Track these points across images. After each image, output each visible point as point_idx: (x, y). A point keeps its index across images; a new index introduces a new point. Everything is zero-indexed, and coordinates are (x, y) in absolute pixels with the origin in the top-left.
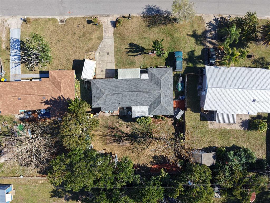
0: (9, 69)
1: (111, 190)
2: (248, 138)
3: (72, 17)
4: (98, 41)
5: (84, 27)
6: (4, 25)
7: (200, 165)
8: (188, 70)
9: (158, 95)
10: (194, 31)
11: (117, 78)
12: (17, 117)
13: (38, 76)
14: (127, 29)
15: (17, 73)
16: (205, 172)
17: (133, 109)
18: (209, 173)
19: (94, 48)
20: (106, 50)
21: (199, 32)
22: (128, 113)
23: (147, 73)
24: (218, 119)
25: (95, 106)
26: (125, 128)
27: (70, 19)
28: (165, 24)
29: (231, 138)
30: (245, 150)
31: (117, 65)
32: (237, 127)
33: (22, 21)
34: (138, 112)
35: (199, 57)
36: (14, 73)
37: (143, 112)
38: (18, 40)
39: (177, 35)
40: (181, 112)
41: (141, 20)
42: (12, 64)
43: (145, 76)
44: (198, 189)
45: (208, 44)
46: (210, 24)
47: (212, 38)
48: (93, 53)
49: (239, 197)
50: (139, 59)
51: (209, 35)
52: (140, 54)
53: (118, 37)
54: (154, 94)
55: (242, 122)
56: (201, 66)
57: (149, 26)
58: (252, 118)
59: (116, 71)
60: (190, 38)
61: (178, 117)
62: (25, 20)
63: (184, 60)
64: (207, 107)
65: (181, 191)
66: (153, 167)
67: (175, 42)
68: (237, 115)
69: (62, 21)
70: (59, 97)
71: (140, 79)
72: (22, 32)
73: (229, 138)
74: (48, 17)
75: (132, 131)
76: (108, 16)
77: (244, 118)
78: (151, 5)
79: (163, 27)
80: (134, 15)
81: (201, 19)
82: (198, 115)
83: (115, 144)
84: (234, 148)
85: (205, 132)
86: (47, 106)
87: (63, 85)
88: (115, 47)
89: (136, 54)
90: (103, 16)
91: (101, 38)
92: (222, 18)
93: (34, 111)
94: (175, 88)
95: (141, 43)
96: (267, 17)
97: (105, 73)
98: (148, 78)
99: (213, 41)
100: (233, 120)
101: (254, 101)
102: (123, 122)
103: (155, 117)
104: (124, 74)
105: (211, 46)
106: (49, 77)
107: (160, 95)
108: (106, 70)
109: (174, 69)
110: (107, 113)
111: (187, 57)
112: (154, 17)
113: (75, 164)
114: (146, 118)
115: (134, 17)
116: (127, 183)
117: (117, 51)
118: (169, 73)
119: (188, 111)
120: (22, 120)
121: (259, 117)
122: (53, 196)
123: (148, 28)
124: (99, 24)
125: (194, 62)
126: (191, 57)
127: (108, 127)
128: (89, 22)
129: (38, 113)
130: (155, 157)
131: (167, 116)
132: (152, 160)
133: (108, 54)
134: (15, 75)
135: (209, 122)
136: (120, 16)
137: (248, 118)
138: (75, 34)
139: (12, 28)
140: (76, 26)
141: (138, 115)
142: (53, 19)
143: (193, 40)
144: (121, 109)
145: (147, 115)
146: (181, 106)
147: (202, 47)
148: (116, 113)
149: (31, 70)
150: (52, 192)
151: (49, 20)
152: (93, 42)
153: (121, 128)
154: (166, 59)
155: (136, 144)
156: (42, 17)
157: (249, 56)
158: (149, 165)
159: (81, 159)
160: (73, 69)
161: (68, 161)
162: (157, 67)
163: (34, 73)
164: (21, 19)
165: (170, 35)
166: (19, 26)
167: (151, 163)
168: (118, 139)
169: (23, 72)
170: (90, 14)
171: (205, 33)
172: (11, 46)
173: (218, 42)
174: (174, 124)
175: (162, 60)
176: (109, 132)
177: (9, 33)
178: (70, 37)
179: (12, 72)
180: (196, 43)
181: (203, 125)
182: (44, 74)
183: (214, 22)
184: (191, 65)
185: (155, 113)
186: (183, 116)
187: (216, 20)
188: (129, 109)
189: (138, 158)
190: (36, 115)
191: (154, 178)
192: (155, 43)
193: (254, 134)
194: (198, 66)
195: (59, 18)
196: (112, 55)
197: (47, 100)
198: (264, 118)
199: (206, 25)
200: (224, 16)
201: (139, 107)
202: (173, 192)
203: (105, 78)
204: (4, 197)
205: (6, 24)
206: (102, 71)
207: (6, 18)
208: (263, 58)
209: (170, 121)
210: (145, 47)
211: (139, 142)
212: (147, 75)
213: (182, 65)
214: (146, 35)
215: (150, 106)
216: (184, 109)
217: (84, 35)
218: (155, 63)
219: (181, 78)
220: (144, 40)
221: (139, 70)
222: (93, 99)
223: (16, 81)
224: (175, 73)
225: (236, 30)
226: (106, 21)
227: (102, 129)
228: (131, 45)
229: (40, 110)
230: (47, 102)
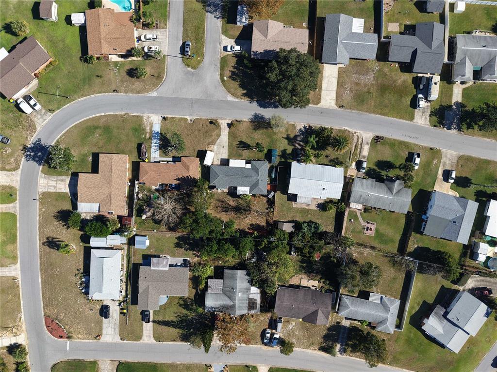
0: (151, 153)
1: (220, 240)
2: (322, 216)
3: (198, 117)
4: (216, 138)
5: (207, 126)
6: (148, 121)
7: (282, 230)
8: (280, 163)
9: (256, 180)
10: (287, 135)
11: (229, 166)
12: (154, 188)
13: (171, 159)
14: (238, 130)
15: (156, 157)
16: (284, 235)
17: (239, 188)
18: (287, 236)
19: (213, 143)
20: (222, 144)
21: (292, 136)
22: (235, 192)
23: (250, 163)
24: (298, 200)
25: (212, 184)
26: (232, 202)
27: (197, 119)
28: (266, 128)
29: (309, 215)
30: (316, 224)
31: (229, 156)
32: (313, 207)
33: (162, 118)
34: (242, 191)
35: (289, 154)
36: (154, 156)
37: (245, 191)
38: (158, 132)
39: (275, 137)
40: (272, 193)
41: (249, 124)
42: (153, 150)
43: (249, 166)
44: (277, 243)
45: (297, 145)
46: (300, 130)
47: (300, 141)
48: (213, 146)
49: (308, 255)
50: (246, 153)
51: (299, 139)
52: (246, 149)
53: (232, 135)
54: (254, 179)
55: (318, 204)
56: (290, 161)
57: (254, 129)
58: (325, 202)
59: (228, 160)
60: (284, 140)
61: (270, 196)
62: (164, 118)
63: (278, 156)
64: (291, 190)
65: (265, 244)
66: (250, 231)
67: (273, 142)
68: (315, 199)
69: (191, 121)
70: (187, 176)
71: (245, 168)
72: (161, 126)
73: (308, 215)
74: (181, 117)
75: (237, 205)
76: (225, 119)
77: (320, 202)
78: (257, 113)
79: (265, 130)
80: (245, 120)
81: (294, 126)
82: (285, 197)
83: (224, 213)
84: (310, 221)
85: (290, 209)
86: (178, 182)
87: (191, 168)
88: (229, 142)
89: (244, 149)
90: (221, 119)
91: (219, 135)
92: (310, 126)
93: (166, 185)
94: (270, 175)
95: (248, 141)
96: (344, 128)
97: (220, 161)
98: (250, 167)
99: (301, 143)
100: (309, 202)
101: (324, 189)
102: (231, 198)
103: (254, 196)
104: (233, 163)
105: (299, 147)
106: (180, 162)
107: (258, 180)
108: (221, 159)
109: (270, 162)
110: (219, 190)
111: (281, 154)
112: (259, 122)
113: (199, 219)
114: (247, 195)
115: (244, 121)
116: (231, 236)
117: (230, 146)
118: (266, 166)
119: (278, 193)
120: (157, 190)
121: (330, 201)
122: (176, 247)
123: (254, 131)
124: (218, 124)
125: (286, 158)
126: (284, 154)
127: (219, 200)
128: (211, 123)
129: (169, 187)
130: (252, 225)
131: (262, 195)
132: (250, 227)
133: (223, 147)
134: (155, 158)
135: (293, 202)
136: (234, 119)
137: (322, 202)
138: (200, 130)
139: (154, 123)
140: (201, 125)
141: (241, 193)
142: (184, 118)
143: (286, 141)
144: (230, 188)
145: (248, 193)
146: (273, 189)
147: (292, 147)
148: (226, 190)
149: (166, 155)
150: (175, 243)
151: (182, 118)
152: (213, 138)
153: (228, 202)
154: (266, 154)
155: (239, 215)
156: (176, 116)
157: (327, 156)
158: (247, 230)
159: (202, 217)
160: (197, 157)
161: (194, 218)
162: (258, 160)
163: (168, 157)
164: (161, 117)
165: (270, 136)
166: (160, 122)
167: (249, 228)
168: (226, 209)
169: (161, 156)
170: (212, 116)
171: (296, 136)
172: (153, 136)
173: (305, 144)
174: (267, 202)
175: (262, 155)
176: (220, 204)
177: (152, 127)
178: (196, 133)
179: (153, 155)
180: (289, 144)
181: (289, 204)
182: (176, 159)
183: (303, 129)
184: (283, 160)
185: (254, 192)
186: (274, 196)
187: (305, 127)
188: (236, 188)
189: (239, 225)
190: (167, 188)
191: (249, 236)
192: (257, 144)
193: (326, 214)
194: (289, 161)
195: (189, 118)
196: (226, 148)
197: (179, 178)
198: (335, 203)
199: (297, 131)
200: (311, 125)
201: (242, 187)
202: (260, 244)
203: (219, 164)
204: (145, 242)
205: (150, 120)
206: (218, 159)
207: (151, 115)
208: (337, 158)
209: (265, 200)
210: (251, 144)
211: (241, 213)
212: (250, 165)
213: (276, 160)
214: (253, 136)
215: (250, 187)
216: (275, 192)
217: (207, 132)
218: (257, 156)
219: (275, 169)
220: (250, 139)
221: (245, 161)
222: (211, 179)
223: (155, 162)
224: (271, 164)
225: (314, 139)
226: (223, 123)
227: (214, 202)
228: (241, 142)
229: (171, 184)
230: (178, 179)
